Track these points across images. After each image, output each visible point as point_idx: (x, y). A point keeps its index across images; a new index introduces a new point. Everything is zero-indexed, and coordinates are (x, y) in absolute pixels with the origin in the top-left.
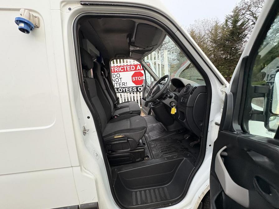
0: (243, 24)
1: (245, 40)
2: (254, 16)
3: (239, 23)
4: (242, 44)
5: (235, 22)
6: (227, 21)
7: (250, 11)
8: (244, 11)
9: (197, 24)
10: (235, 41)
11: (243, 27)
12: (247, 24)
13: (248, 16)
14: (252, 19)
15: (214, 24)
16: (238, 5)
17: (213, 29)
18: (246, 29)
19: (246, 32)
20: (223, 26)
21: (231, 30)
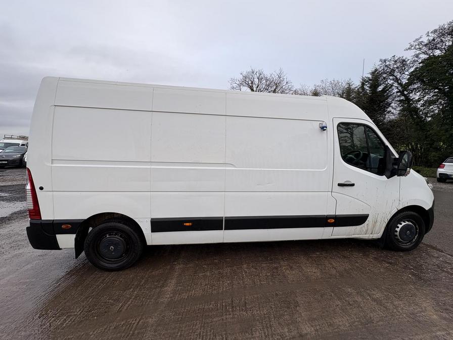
0: (384, 90)
1: (388, 110)
2: (399, 82)
3: (380, 88)
4: (385, 115)
5: (374, 86)
6: (363, 84)
7: (394, 76)
8: (384, 76)
9: (324, 85)
10: (375, 111)
11: (386, 94)
12: (390, 90)
13: (390, 82)
14: (397, 85)
15: (346, 87)
16: (378, 67)
17: (344, 93)
18: (390, 96)
19: (389, 100)
20: (358, 89)
21: (370, 97)
